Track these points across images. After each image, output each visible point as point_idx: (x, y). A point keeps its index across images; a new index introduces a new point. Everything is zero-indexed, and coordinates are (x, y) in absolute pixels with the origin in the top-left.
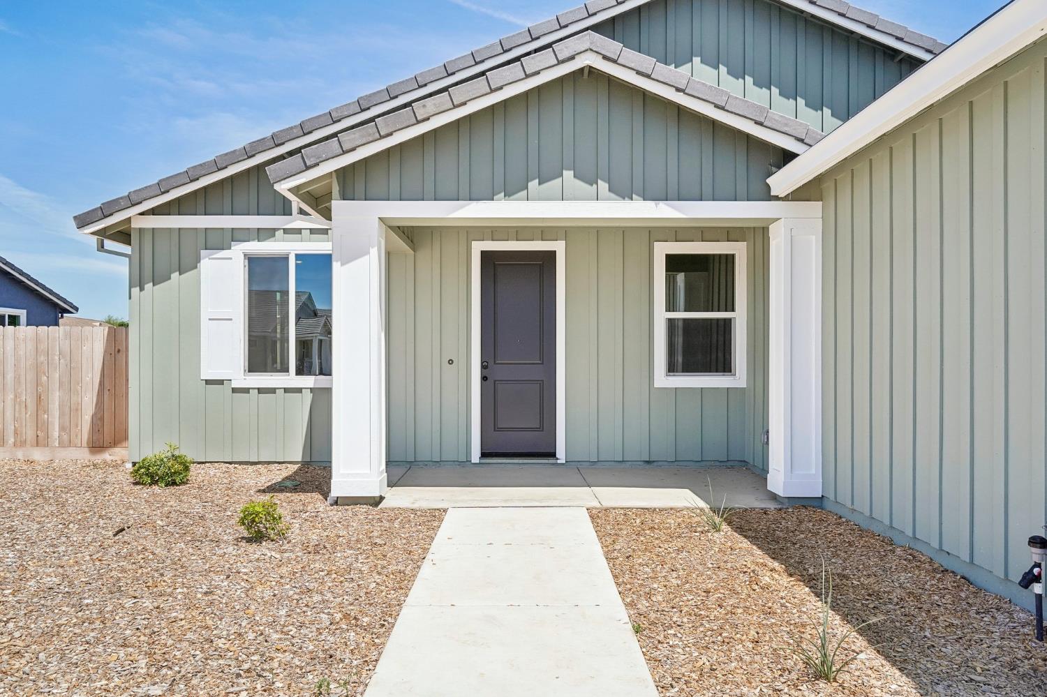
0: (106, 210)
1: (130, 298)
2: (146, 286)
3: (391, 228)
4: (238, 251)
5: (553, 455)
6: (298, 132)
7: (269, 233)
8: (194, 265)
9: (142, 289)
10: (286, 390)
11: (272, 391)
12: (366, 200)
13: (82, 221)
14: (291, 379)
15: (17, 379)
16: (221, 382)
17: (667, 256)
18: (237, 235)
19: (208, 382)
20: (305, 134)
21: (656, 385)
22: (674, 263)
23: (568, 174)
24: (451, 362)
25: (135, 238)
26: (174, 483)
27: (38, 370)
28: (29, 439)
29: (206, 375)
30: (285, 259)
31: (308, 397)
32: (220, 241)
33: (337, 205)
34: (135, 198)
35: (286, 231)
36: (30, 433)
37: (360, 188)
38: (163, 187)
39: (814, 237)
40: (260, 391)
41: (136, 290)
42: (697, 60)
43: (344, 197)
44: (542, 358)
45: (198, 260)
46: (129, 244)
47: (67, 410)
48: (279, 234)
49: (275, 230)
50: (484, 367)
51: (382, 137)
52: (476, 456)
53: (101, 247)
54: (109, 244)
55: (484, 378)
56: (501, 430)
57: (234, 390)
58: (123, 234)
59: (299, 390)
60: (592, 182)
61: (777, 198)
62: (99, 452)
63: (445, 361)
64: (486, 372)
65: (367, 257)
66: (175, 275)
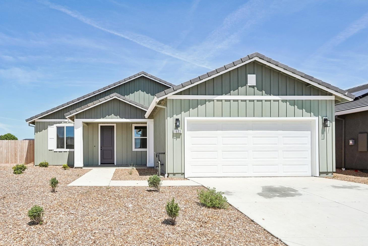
0: (31, 119)
1: (35, 134)
2: (38, 132)
3: (84, 123)
4: (55, 126)
5: (114, 164)
6: (66, 104)
7: (61, 122)
8: (47, 128)
9: (37, 133)
10: (64, 152)
11: (61, 152)
12: (80, 119)
13: (27, 121)
14: (65, 150)
15: (11, 150)
16: (52, 150)
17: (135, 127)
18: (55, 123)
19: (49, 150)
20: (68, 105)
21: (133, 151)
22: (136, 128)
23: (113, 115)
24: (95, 146)
25: (36, 123)
26: (46, 167)
27: (15, 148)
28: (14, 162)
29: (49, 149)
30: (64, 127)
31: (68, 153)
32: (52, 124)
33: (75, 120)
34: (37, 116)
35: (64, 122)
36: (14, 161)
37: (79, 117)
38: (42, 114)
39: (152, 125)
40: (59, 152)
41: (36, 133)
42: (140, 91)
43: (76, 118)
44: (112, 146)
45: (48, 128)
46: (35, 124)
47: (21, 156)
48: (63, 122)
49: (62, 122)
50: (101, 147)
51: (83, 109)
52: (99, 164)
53: (29, 125)
54: (31, 125)
55: (101, 149)
56: (105, 159)
57: (54, 152)
58: (33, 123)
59: (66, 152)
60: (116, 116)
61: (146, 118)
62: (27, 164)
63: (94, 146)
64: (101, 148)
65: (80, 128)
66: (43, 130)
